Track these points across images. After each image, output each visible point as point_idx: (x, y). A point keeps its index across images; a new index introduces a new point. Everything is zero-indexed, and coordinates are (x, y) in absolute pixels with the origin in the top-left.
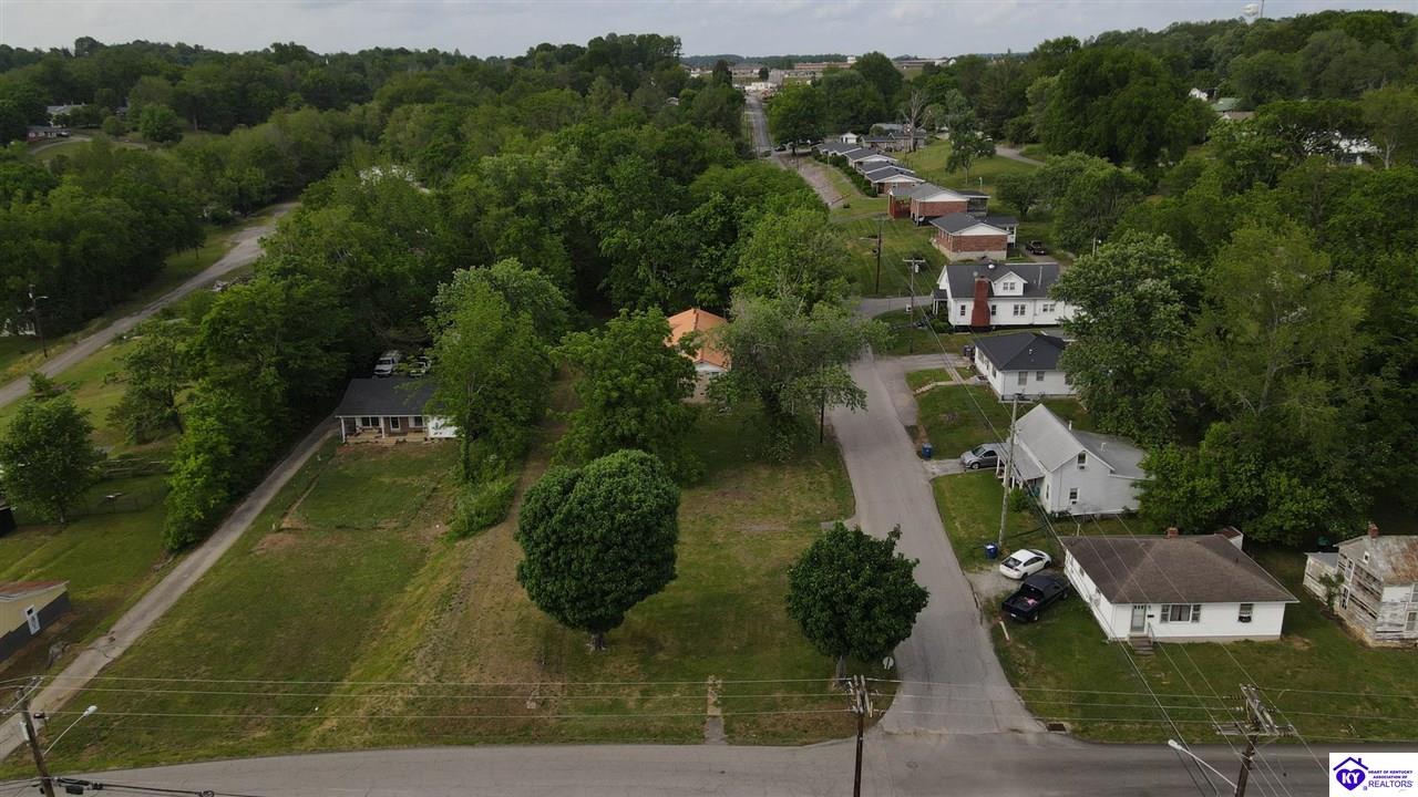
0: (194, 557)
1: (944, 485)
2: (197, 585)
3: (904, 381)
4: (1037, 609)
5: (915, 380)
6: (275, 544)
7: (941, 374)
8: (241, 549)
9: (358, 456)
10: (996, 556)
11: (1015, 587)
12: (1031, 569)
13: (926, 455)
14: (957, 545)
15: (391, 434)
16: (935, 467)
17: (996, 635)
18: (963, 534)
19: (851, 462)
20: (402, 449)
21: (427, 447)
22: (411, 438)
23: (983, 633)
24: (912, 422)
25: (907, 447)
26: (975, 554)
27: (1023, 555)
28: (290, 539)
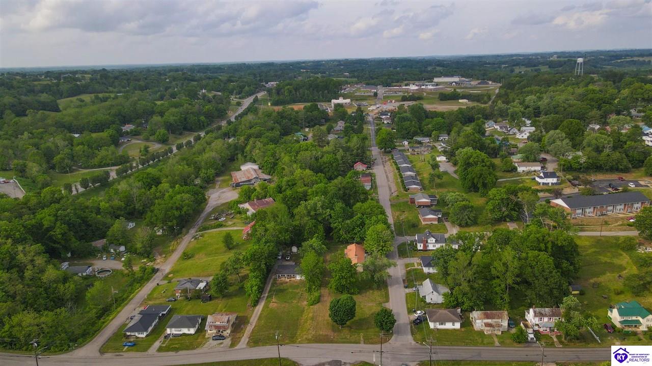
0: (257, 307)
1: (408, 295)
2: (261, 314)
3: (404, 266)
4: (419, 322)
5: (407, 266)
6: (273, 305)
7: (413, 265)
8: (266, 306)
9: (282, 284)
10: (415, 312)
11: (416, 318)
12: (420, 315)
13: (406, 287)
14: (408, 308)
15: (288, 278)
16: (407, 291)
17: (411, 327)
18: (409, 306)
19: (389, 289)
20: (291, 282)
21: (297, 282)
22: (292, 279)
23: (409, 327)
24: (404, 278)
25: (402, 285)
26: (411, 311)
27: (419, 312)
28: (276, 304)
